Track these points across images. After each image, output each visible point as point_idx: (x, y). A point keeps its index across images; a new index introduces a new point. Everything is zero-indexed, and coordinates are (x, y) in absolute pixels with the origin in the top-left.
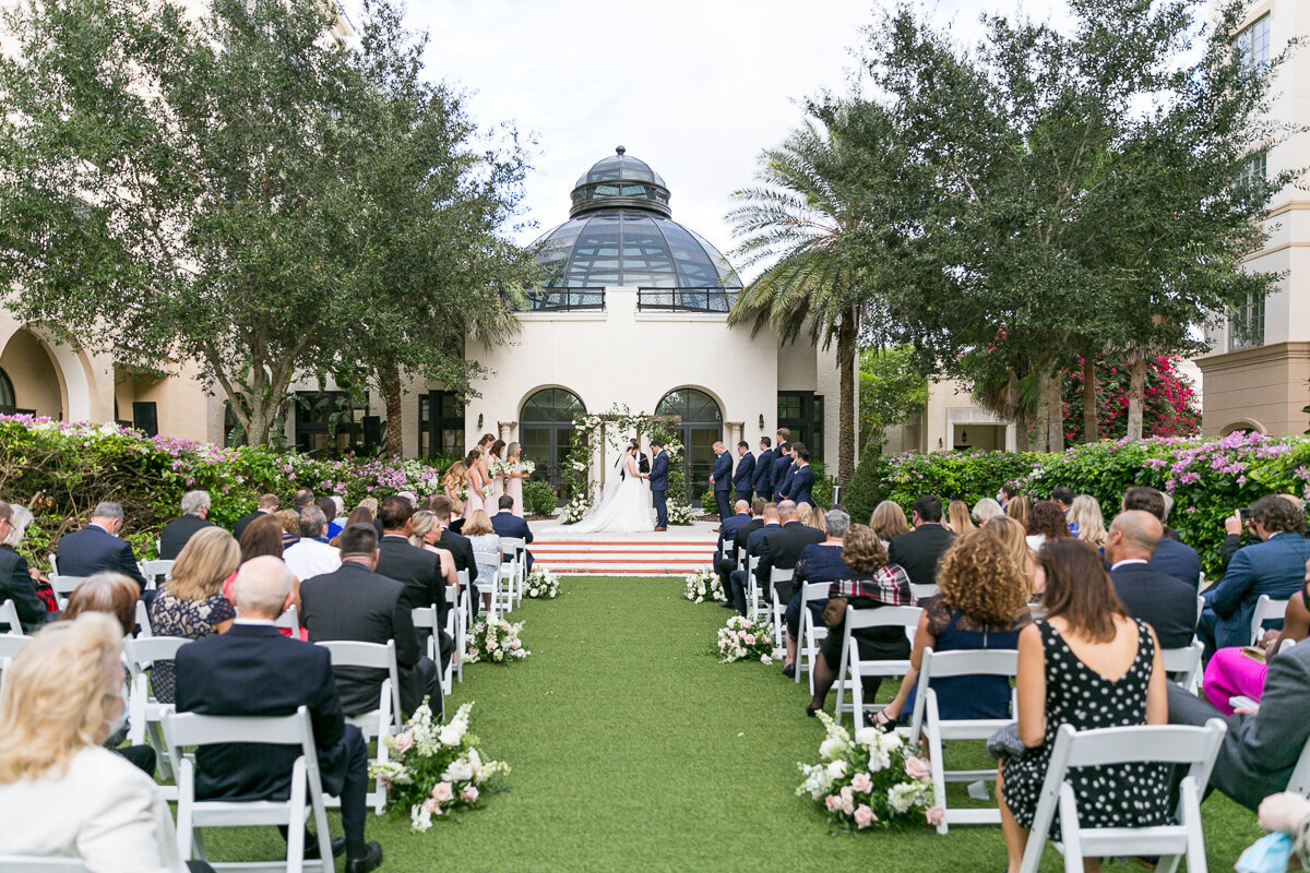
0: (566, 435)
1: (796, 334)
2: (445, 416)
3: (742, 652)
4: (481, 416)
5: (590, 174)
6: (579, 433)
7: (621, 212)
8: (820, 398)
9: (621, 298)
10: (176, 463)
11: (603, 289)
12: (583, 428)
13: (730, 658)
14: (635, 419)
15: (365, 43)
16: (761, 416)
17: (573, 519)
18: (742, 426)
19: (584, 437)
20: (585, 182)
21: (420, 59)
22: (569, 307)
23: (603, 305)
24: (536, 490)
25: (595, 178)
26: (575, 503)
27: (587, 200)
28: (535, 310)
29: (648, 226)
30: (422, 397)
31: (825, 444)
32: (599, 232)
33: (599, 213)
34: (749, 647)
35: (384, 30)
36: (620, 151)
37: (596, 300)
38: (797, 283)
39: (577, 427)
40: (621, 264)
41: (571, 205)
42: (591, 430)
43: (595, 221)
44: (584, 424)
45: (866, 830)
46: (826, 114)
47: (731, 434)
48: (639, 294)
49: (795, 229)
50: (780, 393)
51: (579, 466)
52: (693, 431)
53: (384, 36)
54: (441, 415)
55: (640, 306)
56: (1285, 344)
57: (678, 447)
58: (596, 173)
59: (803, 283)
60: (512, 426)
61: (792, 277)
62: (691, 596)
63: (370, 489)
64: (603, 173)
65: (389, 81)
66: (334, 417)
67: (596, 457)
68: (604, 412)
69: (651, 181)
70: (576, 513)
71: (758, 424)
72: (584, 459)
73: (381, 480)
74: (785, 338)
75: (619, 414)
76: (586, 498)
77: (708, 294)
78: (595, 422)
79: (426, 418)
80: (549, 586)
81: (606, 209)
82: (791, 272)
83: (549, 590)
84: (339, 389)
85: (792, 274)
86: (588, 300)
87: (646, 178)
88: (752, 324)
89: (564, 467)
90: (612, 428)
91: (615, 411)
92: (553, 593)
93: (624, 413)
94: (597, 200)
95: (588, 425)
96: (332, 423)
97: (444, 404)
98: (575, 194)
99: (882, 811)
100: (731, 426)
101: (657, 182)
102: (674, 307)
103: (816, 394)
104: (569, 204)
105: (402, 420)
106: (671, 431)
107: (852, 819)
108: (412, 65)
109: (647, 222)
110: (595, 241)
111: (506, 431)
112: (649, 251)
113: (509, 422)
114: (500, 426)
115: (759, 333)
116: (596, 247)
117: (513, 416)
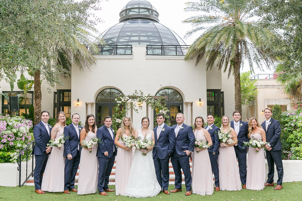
1: (212, 65)
4: (78, 100)
5: (127, 6)
6: (119, 105)
7: (139, 20)
8: (222, 93)
11: (132, 46)
12: (120, 102)
14: (145, 98)
16: (200, 100)
18: (192, 104)
20: (125, 9)
23: (131, 54)
25: (129, 7)
27: (126, 16)
30: (55, 93)
31: (225, 112)
37: (128, 51)
38: (216, 38)
39: (118, 102)
40: (139, 38)
42: (125, 103)
43: (127, 23)
44: (121, 100)
47: (187, 107)
48: (147, 48)
50: (208, 90)
52: (170, 106)
55: (147, 54)
57: (166, 111)
58: (130, 5)
59: (219, 38)
60: (92, 104)
61: (214, 37)
64: (132, 5)
68: (131, 94)
69: (151, 8)
72: (121, 117)
74: (208, 67)
75: (138, 95)
77: (176, 48)
78: (126, 99)
79: (56, 102)
85: (214, 36)
87: (149, 7)
88: (195, 59)
91: (136, 94)
93: (140, 95)
95: (123, 101)
98: (121, 13)
100: (187, 103)
101: (153, 9)
103: (221, 91)
106: (163, 104)
109: (151, 23)
110: (129, 34)
111: (89, 106)
112: (150, 38)
113: (91, 102)
114: (87, 104)
115: (199, 63)
116: (130, 36)
117: (92, 100)
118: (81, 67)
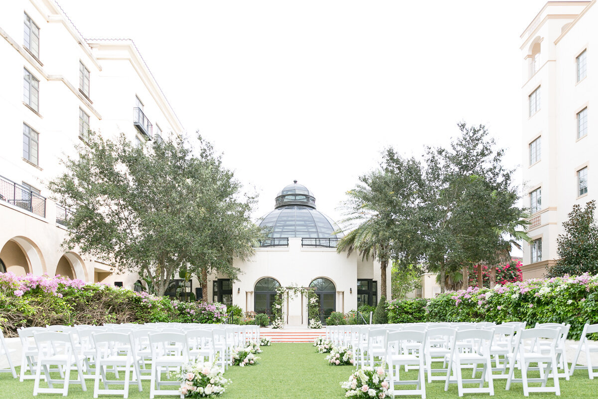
0: (273, 296)
2: (224, 289)
3: (325, 350)
4: (239, 289)
5: (283, 191)
6: (278, 294)
7: (296, 207)
8: (375, 282)
9: (295, 242)
10: (144, 300)
11: (288, 238)
12: (280, 292)
13: (321, 352)
14: (300, 289)
15: (202, 156)
16: (351, 289)
17: (276, 327)
18: (343, 293)
19: (280, 296)
20: (281, 195)
21: (220, 160)
22: (274, 245)
23: (288, 245)
24: (261, 317)
25: (285, 193)
26: (276, 321)
27: (282, 202)
28: (261, 247)
29: (307, 213)
30: (214, 282)
32: (286, 215)
33: (287, 207)
34: (327, 349)
35: (208, 151)
36: (295, 182)
37: (285, 242)
39: (277, 292)
40: (295, 228)
41: (275, 204)
42: (283, 293)
43: (285, 211)
44: (280, 290)
45: (338, 365)
46: (365, 180)
47: (339, 296)
48: (302, 240)
49: (363, 215)
50: (359, 280)
51: (278, 307)
52: (324, 295)
53: (208, 153)
54: (222, 288)
55: (302, 245)
56: (548, 261)
57: (316, 299)
58: (285, 191)
60: (251, 293)
62: (315, 345)
63: (203, 312)
64: (288, 191)
65: (210, 168)
66: (178, 290)
67: (285, 303)
68: (288, 286)
69: (307, 194)
70: (277, 324)
71: (350, 292)
72: (280, 304)
73: (207, 309)
75: (293, 287)
76: (281, 319)
77: (329, 240)
78: (284, 290)
79: (216, 290)
80: (268, 342)
81: (290, 205)
82: (361, 232)
83: (267, 343)
84: (180, 278)
86: (282, 242)
87: (306, 193)
88: (347, 252)
89: (273, 307)
90: (291, 292)
92: (269, 344)
93: (295, 286)
94: (286, 202)
96: (178, 292)
97: (223, 284)
98: (277, 199)
99: (341, 361)
100: (339, 292)
101: (310, 195)
102: (316, 245)
103: (373, 280)
104: (274, 203)
105: (208, 290)
107: (335, 364)
108: (218, 162)
109: (306, 211)
110: (285, 218)
111: (249, 295)
112: (307, 223)
113: (251, 291)
114: (247, 293)
115: (350, 256)
116: (285, 221)
117: (252, 288)
118: (243, 260)
